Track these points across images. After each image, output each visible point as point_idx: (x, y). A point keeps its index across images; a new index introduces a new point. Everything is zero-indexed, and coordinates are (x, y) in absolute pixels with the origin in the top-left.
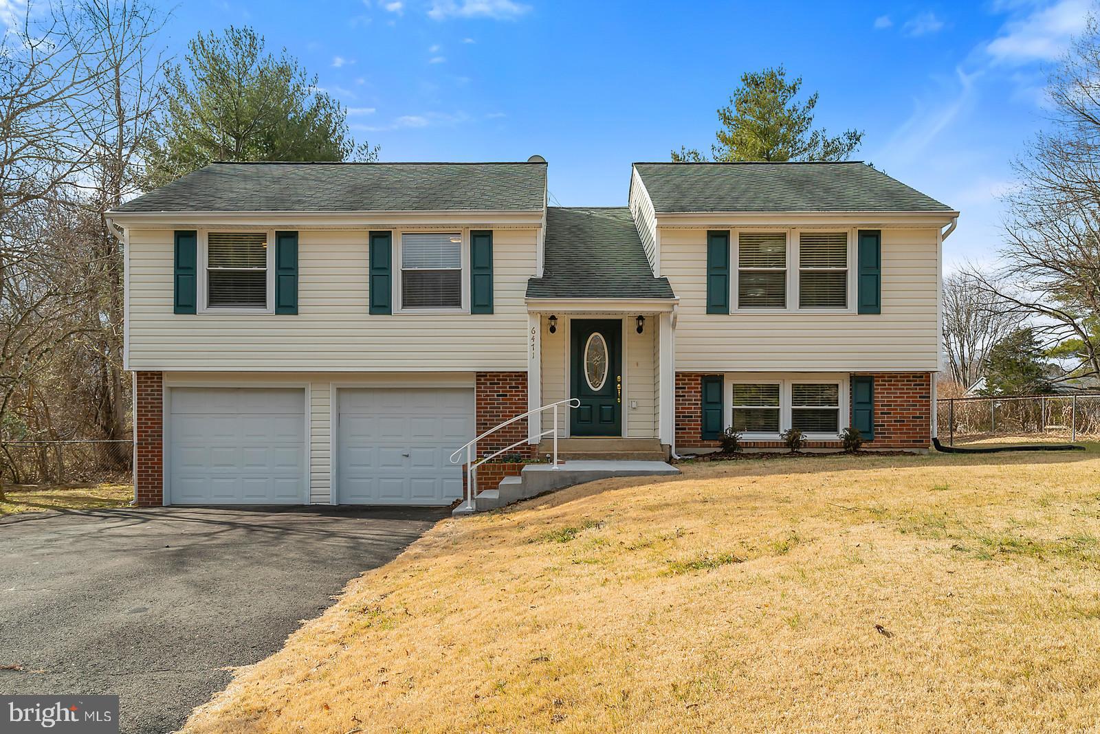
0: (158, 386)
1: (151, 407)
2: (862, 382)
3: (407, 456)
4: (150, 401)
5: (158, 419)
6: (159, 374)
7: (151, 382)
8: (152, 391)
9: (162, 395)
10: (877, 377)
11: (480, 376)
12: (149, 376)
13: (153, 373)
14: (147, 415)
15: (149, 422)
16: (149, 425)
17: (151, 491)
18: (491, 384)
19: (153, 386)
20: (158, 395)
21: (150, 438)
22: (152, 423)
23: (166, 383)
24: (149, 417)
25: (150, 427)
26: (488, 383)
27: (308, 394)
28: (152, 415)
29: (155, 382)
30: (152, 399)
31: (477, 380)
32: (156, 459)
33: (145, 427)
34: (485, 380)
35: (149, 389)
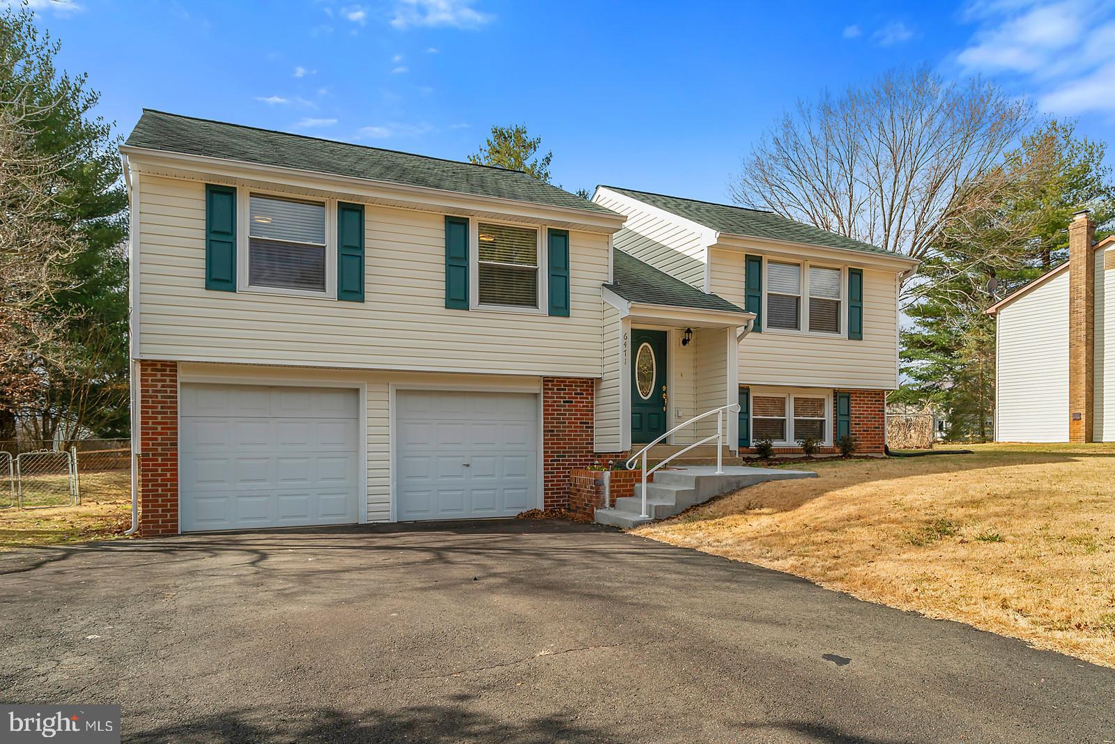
0: (171, 381)
1: (162, 407)
2: (842, 396)
3: (468, 466)
4: (159, 399)
5: (171, 423)
6: (173, 366)
7: (162, 375)
8: (163, 386)
9: (176, 392)
10: (852, 393)
11: (547, 381)
12: (159, 367)
13: (165, 364)
14: (156, 418)
15: (159, 427)
16: (159, 430)
17: (161, 516)
18: (558, 389)
19: (165, 381)
20: (171, 392)
21: (160, 448)
22: (162, 428)
23: (182, 377)
24: (159, 420)
25: (160, 434)
26: (555, 388)
27: (365, 396)
28: (162, 418)
29: (166, 375)
30: (162, 397)
31: (544, 385)
32: (168, 474)
33: (153, 434)
34: (552, 385)
35: (160, 384)
